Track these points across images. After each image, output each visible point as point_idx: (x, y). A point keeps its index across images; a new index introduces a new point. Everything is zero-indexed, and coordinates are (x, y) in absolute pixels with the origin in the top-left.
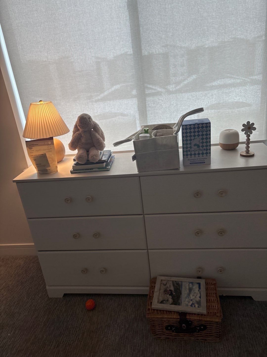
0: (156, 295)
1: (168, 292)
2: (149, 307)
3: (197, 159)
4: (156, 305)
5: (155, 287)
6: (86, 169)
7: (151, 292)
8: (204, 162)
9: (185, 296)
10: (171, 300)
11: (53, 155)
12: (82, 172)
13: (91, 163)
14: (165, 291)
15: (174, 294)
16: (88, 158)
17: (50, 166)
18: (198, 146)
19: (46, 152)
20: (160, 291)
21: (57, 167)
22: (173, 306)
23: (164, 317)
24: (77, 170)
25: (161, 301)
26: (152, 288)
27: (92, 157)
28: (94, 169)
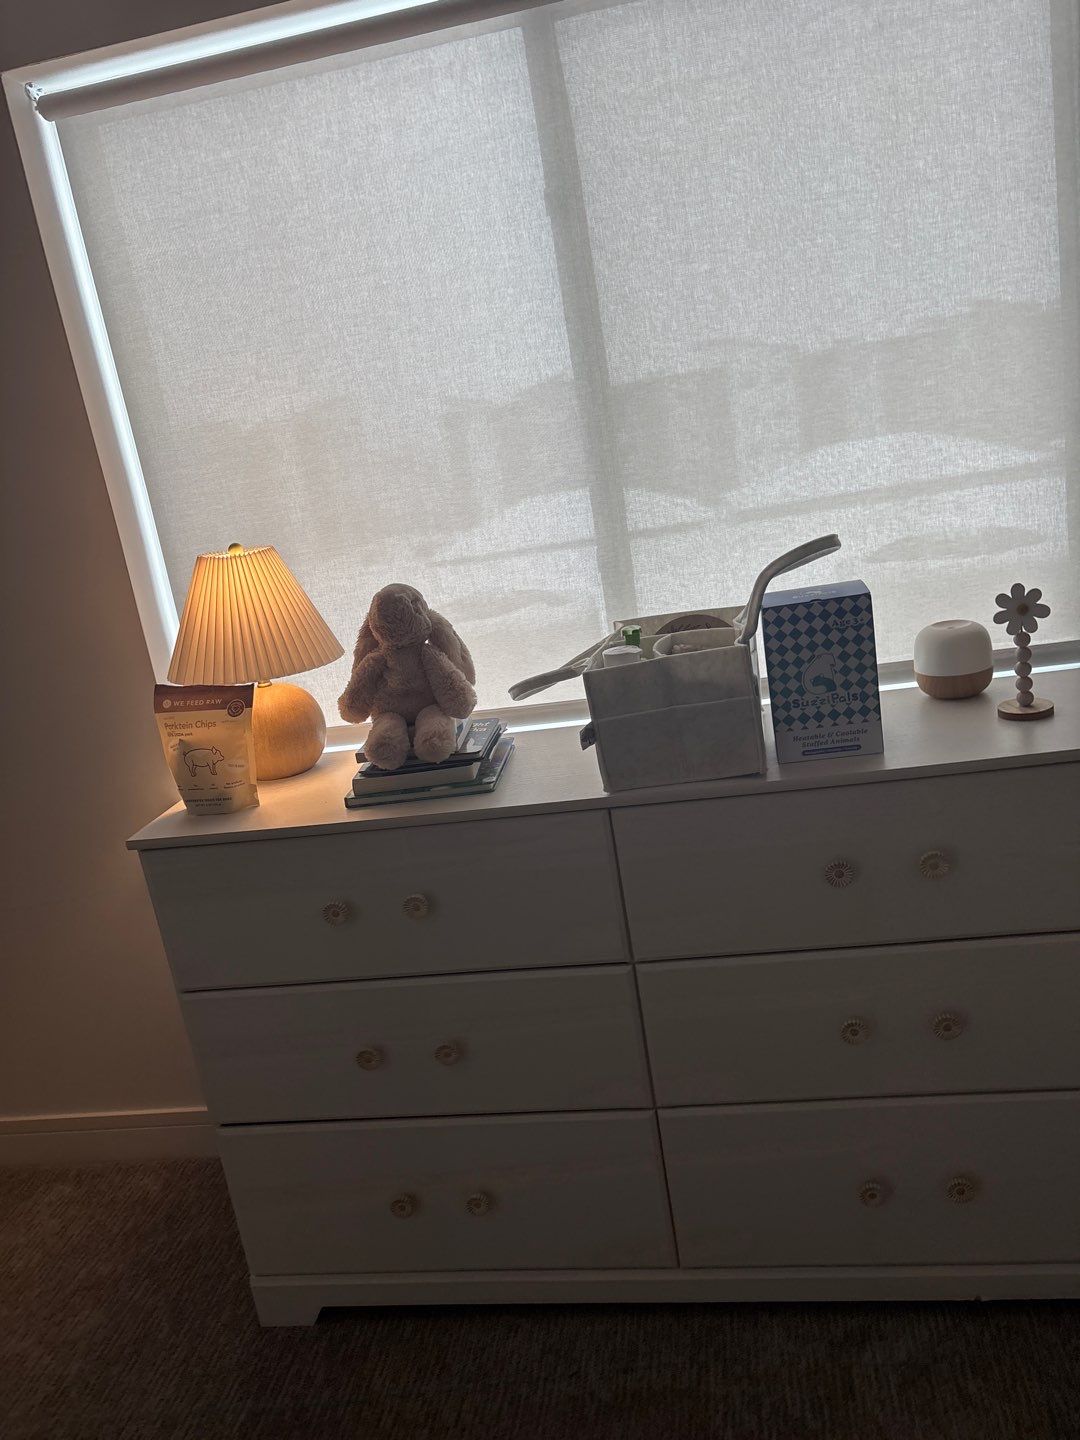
3: (830, 735)
8: (859, 747)
12: (391, 803)
18: (830, 685)
24: (370, 795)
27: (425, 741)
28: (435, 789)
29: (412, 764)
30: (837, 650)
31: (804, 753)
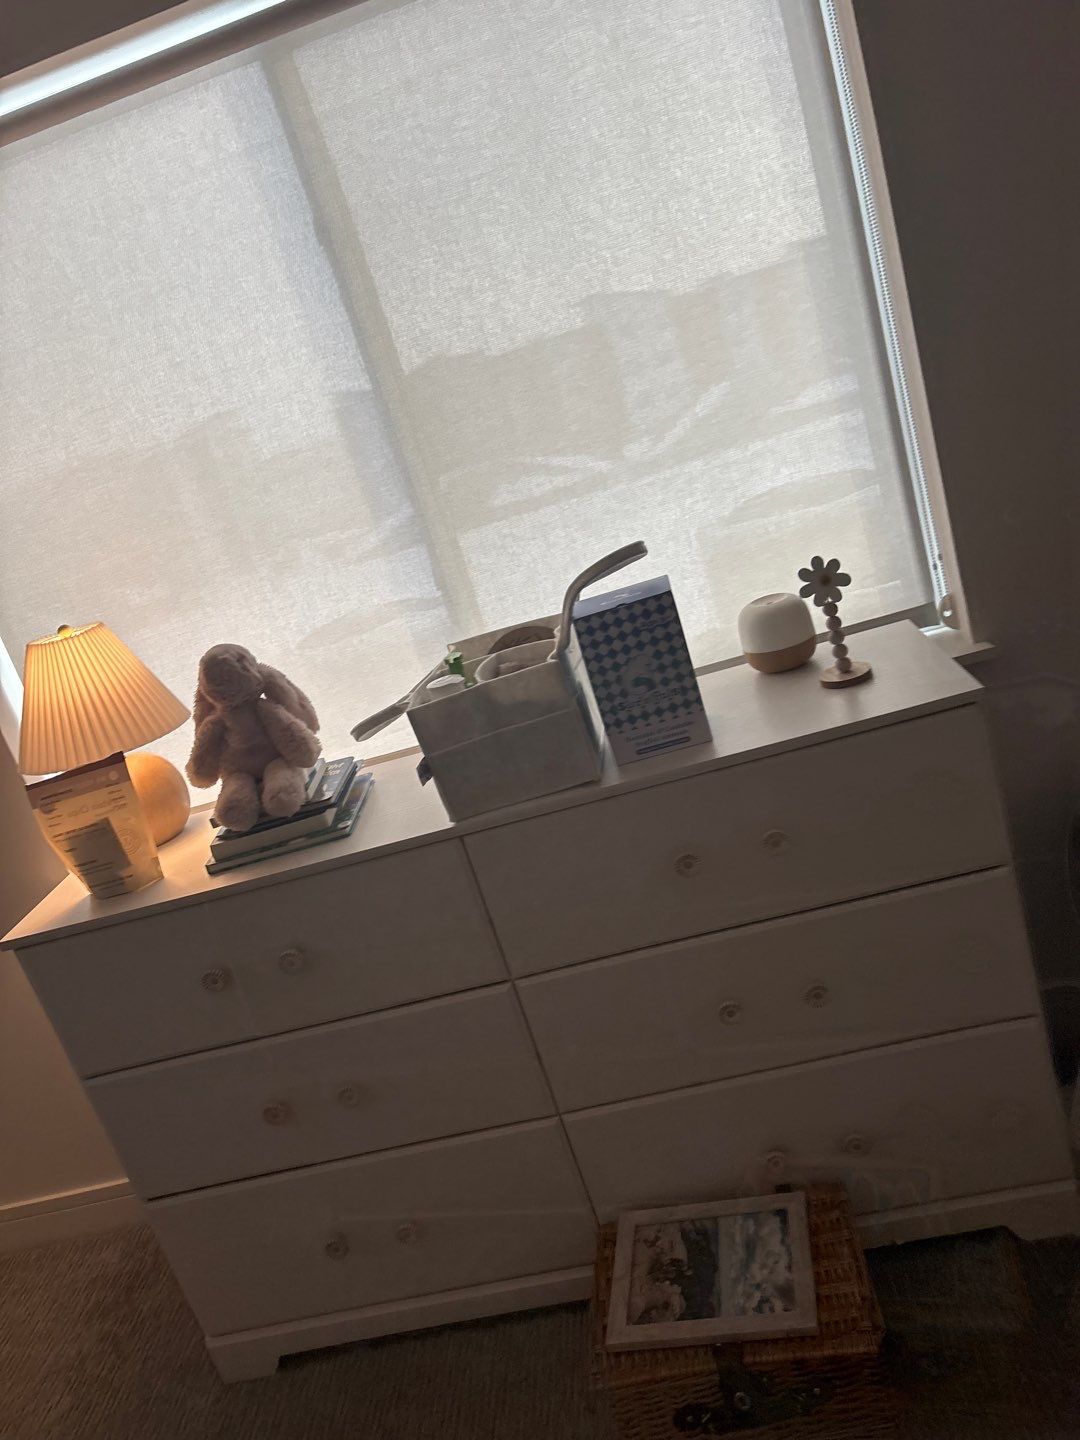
0: (619, 1290)
1: (666, 1272)
2: (599, 1348)
3: (659, 731)
4: (621, 1333)
5: (614, 1258)
6: (263, 849)
7: (603, 1283)
8: (688, 739)
9: (733, 1274)
10: (678, 1303)
11: (133, 821)
12: (251, 863)
13: (276, 820)
14: (656, 1269)
15: (690, 1273)
17: (129, 864)
18: (650, 684)
19: (107, 812)
20: (632, 1271)
21: (156, 861)
22: (689, 1323)
23: (661, 1376)
24: (229, 859)
25: (639, 1313)
26: (604, 1264)
27: (273, 797)
28: (292, 842)
29: (265, 822)
30: (650, 650)
31: (639, 752)
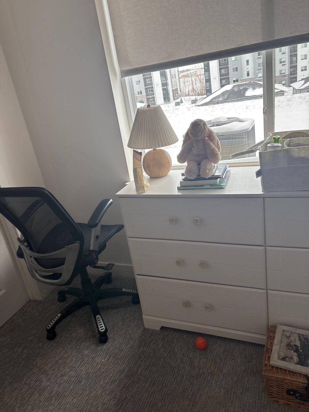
0: (276, 348)
1: (292, 348)
2: (266, 362)
4: (275, 361)
5: (274, 337)
6: (196, 186)
7: (269, 343)
10: (296, 358)
12: (191, 189)
14: (289, 345)
15: (301, 351)
16: (199, 172)
20: (281, 344)
22: (299, 366)
23: (286, 378)
24: (185, 187)
25: (282, 357)
26: (271, 338)
27: (203, 171)
28: (206, 186)
29: (199, 178)
